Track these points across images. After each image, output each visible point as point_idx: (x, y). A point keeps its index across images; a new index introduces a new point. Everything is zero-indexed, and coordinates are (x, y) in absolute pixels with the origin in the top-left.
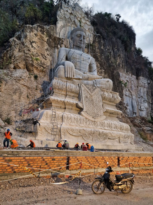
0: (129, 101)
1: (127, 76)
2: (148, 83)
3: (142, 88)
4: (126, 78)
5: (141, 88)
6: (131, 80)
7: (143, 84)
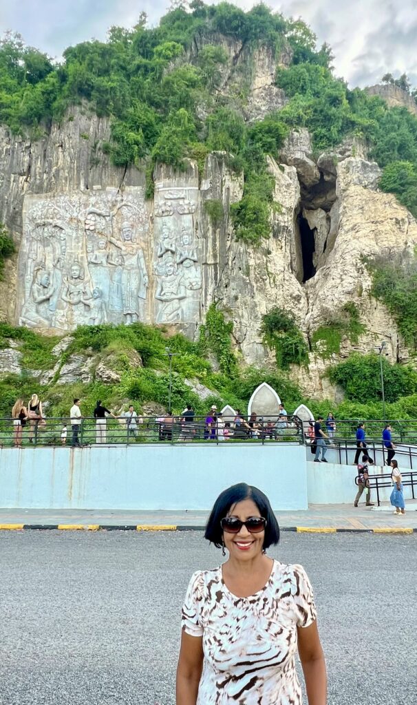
0: (107, 281)
1: (93, 200)
2: (201, 191)
3: (169, 221)
4: (86, 206)
5: (166, 219)
6: (118, 206)
7: (169, 203)
